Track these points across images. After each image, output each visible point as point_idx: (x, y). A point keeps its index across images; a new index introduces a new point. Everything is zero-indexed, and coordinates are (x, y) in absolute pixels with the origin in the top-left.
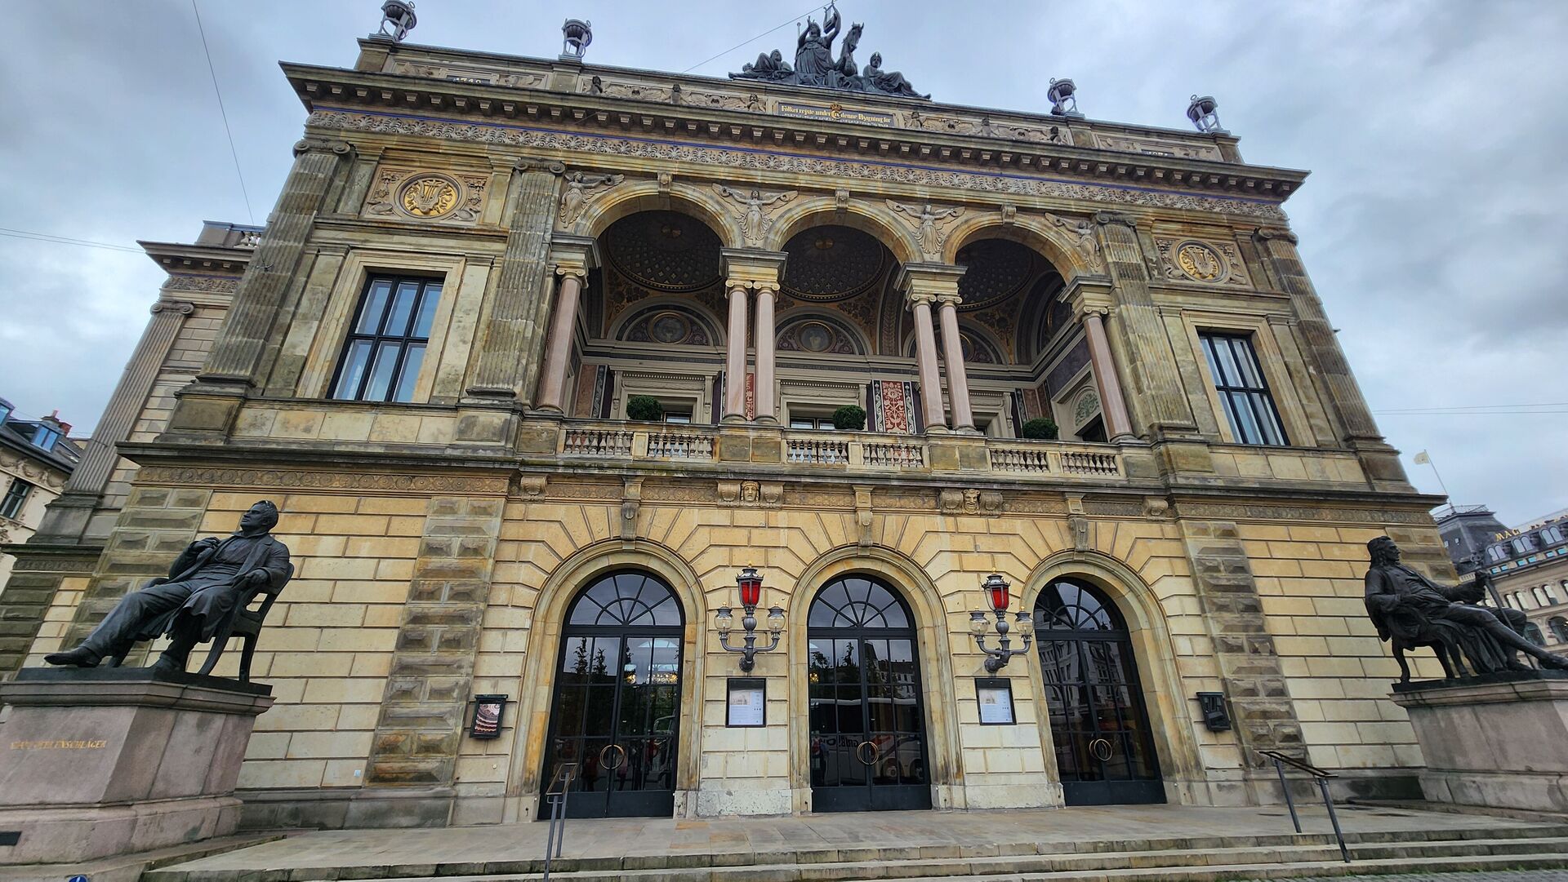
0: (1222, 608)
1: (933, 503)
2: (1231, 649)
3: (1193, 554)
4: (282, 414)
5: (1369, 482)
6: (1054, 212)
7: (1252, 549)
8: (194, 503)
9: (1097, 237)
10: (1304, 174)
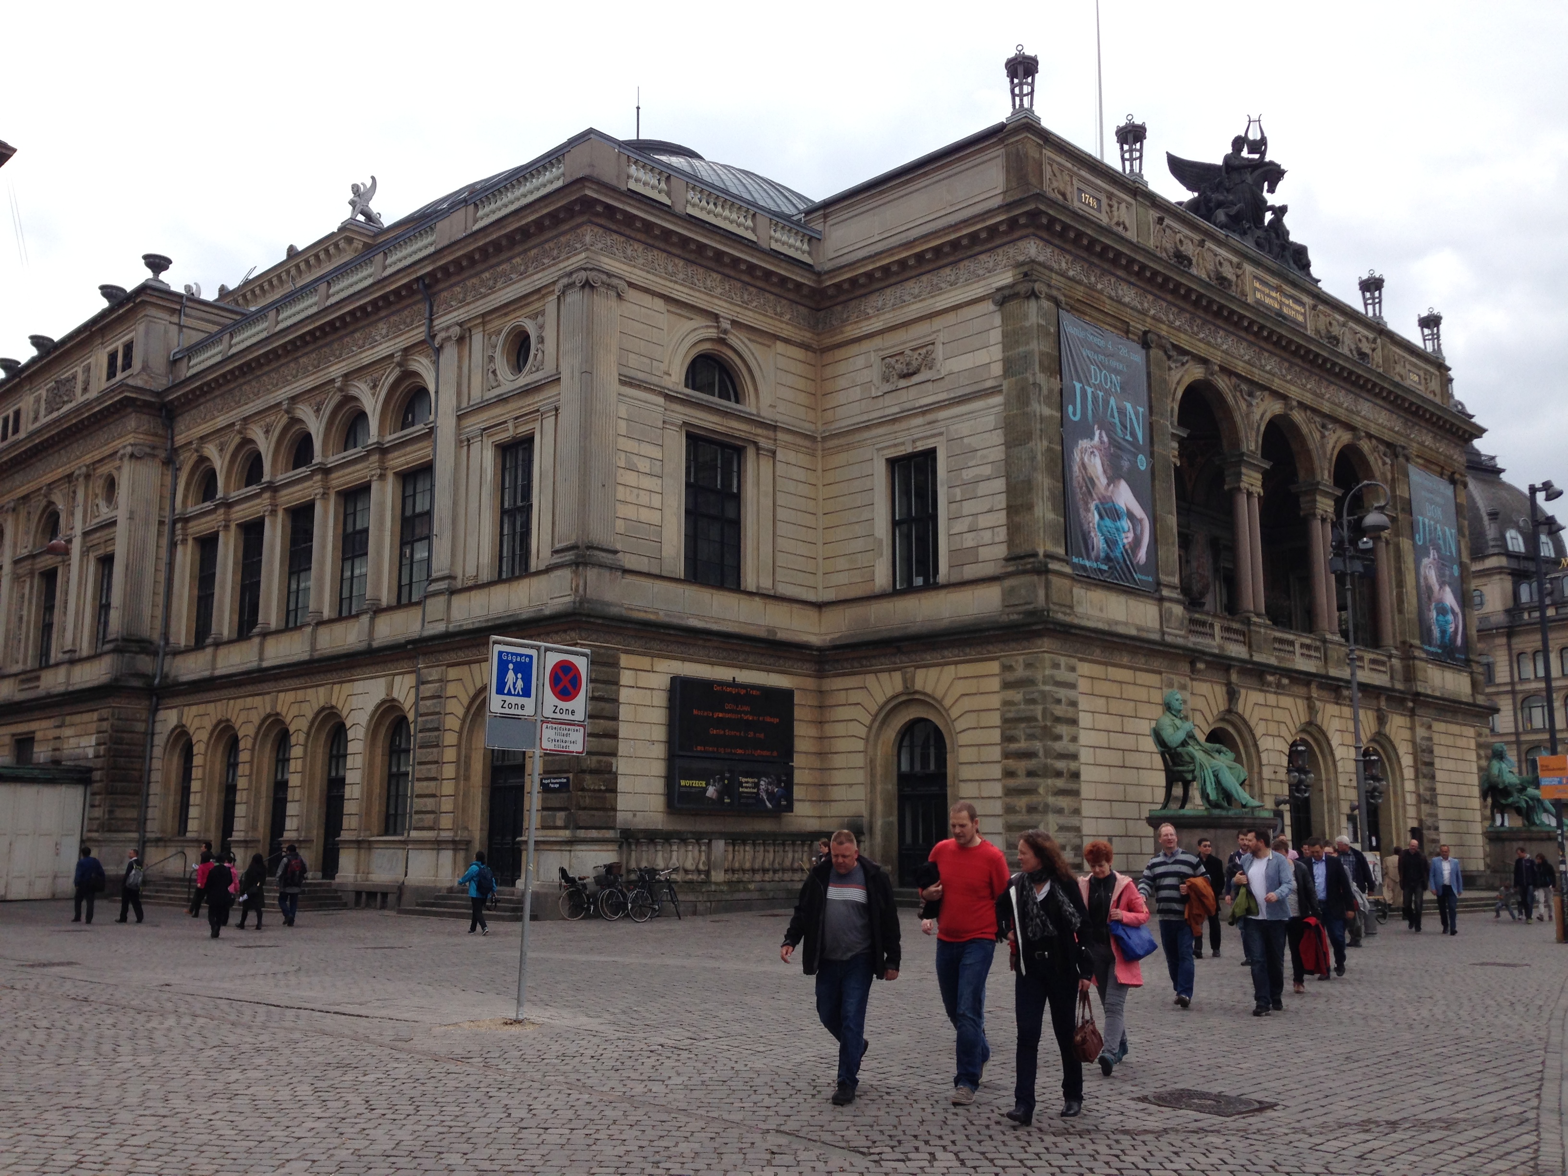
0: (1425, 776)
1: (1333, 695)
2: (1426, 802)
3: (1418, 740)
4: (1089, 593)
5: (1473, 695)
6: (1377, 438)
7: (1436, 738)
8: (1073, 669)
9: (1392, 465)
10: (1484, 431)
